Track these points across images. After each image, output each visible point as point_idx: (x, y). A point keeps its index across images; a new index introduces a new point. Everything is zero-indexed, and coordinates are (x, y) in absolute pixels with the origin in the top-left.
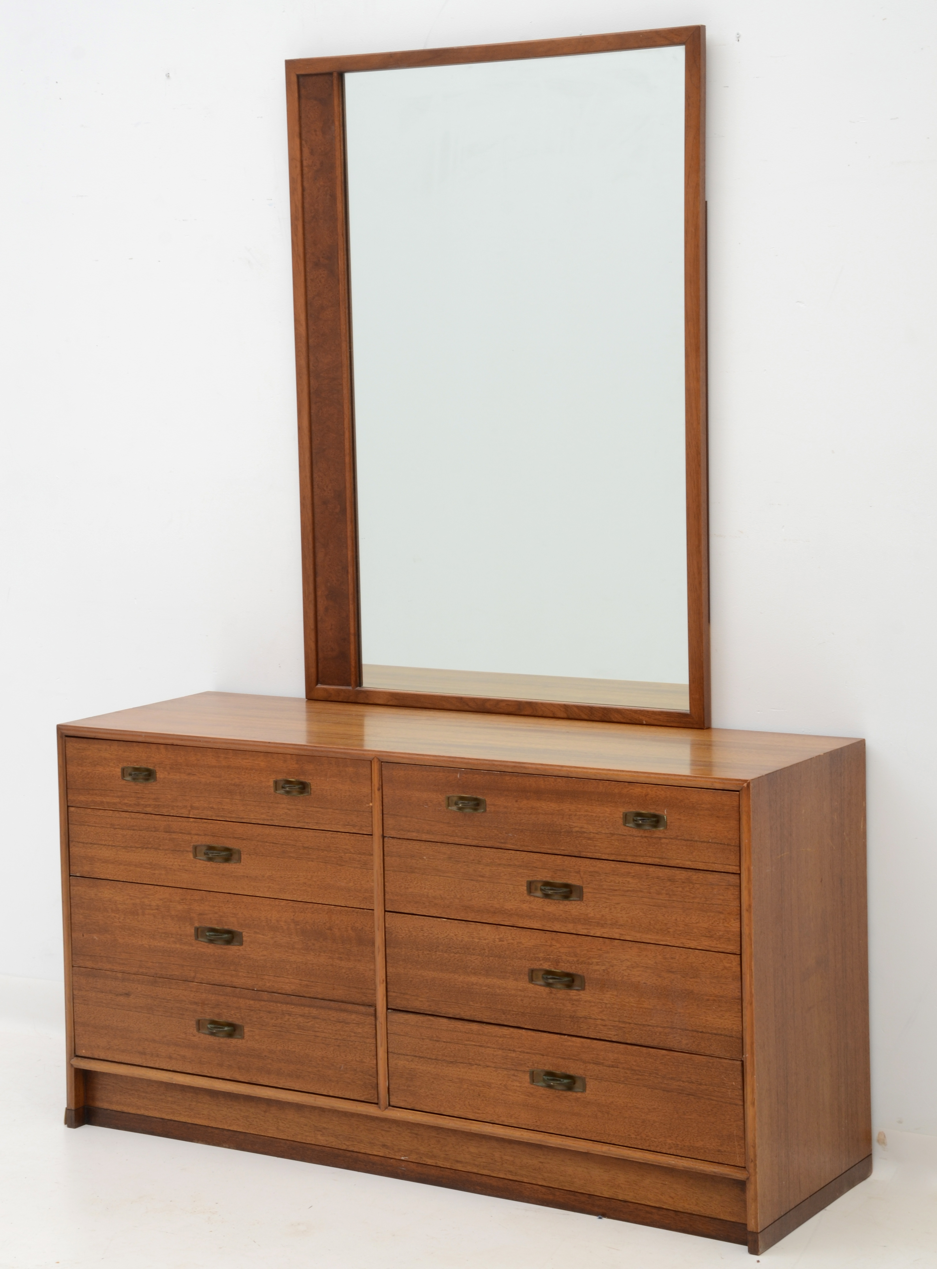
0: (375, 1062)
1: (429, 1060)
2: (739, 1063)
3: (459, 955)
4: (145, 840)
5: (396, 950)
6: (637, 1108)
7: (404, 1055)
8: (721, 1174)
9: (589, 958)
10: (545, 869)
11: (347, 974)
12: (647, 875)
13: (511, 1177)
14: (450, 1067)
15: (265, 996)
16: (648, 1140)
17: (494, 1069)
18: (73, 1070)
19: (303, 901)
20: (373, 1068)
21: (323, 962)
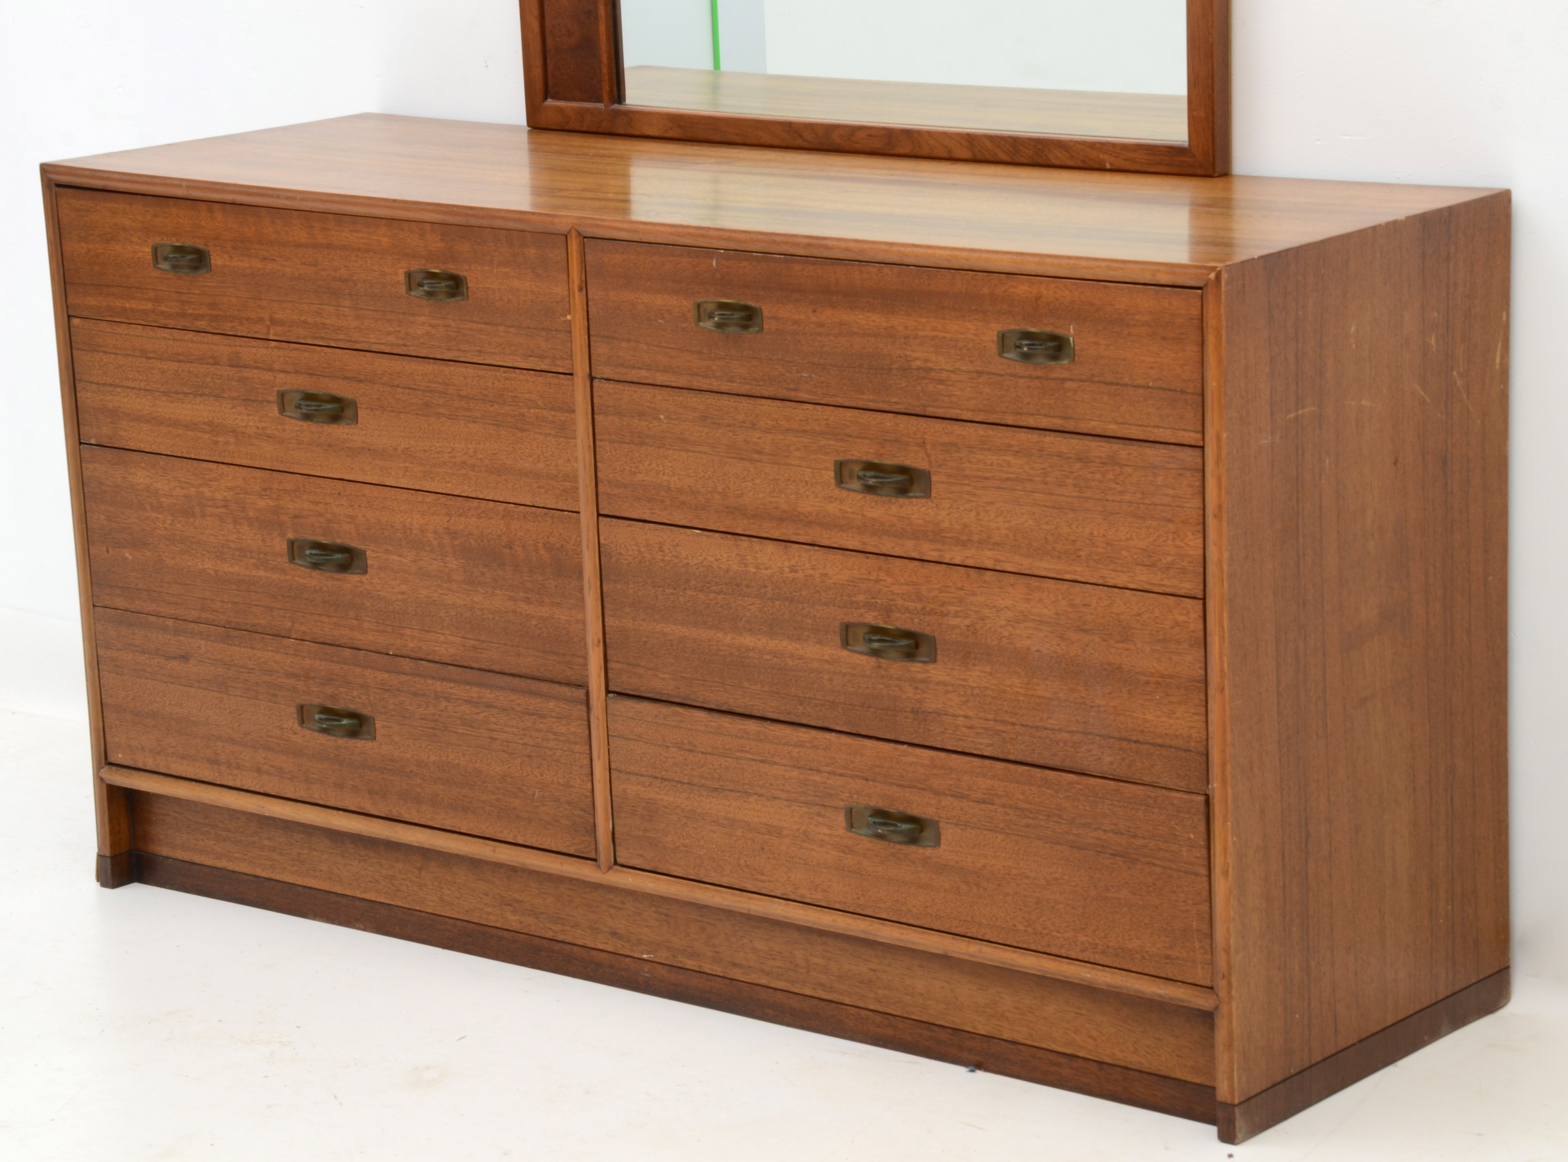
0: (589, 785)
1: (679, 785)
2: (1201, 799)
3: (723, 596)
4: (198, 380)
5: (619, 587)
6: (1027, 877)
7: (636, 774)
8: (1171, 999)
9: (943, 604)
10: (865, 438)
11: (540, 629)
12: (1040, 450)
13: (823, 995)
14: (713, 797)
15: (407, 665)
16: (1047, 935)
17: (786, 803)
18: (105, 787)
19: (463, 495)
20: (587, 797)
21: (499, 606)
